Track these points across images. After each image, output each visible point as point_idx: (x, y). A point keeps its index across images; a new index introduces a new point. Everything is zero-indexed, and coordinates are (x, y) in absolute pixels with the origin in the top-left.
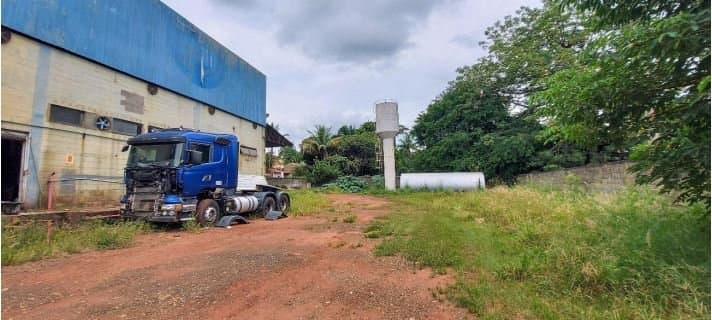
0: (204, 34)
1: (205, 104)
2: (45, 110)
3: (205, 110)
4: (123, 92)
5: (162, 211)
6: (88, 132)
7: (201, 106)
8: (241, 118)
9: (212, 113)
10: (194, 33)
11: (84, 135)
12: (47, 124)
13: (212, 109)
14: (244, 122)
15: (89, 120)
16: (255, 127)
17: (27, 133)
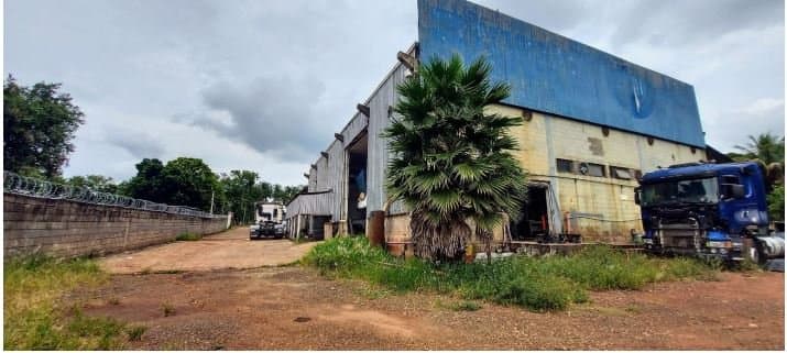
0: (633, 65)
1: (644, 135)
2: (554, 164)
3: (644, 141)
4: (590, 140)
5: (709, 248)
6: (577, 177)
7: (641, 138)
8: (677, 143)
9: (651, 143)
10: (623, 67)
11: (576, 180)
12: (557, 174)
13: (651, 139)
14: (682, 148)
15: (576, 167)
16: (694, 152)
17: (549, 182)
